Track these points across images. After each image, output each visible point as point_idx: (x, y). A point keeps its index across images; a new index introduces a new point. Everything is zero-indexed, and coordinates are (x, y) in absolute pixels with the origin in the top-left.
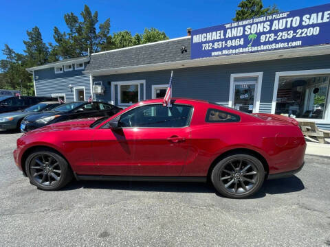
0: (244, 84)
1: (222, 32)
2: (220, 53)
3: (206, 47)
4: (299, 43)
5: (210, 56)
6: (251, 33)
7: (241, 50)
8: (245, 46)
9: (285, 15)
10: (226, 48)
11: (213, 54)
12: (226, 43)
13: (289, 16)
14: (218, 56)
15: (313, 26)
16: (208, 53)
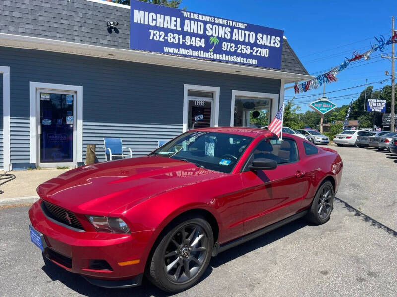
0: (199, 100)
1: (179, 20)
2: (175, 51)
3: (155, 35)
4: (254, 62)
5: (162, 51)
6: (212, 35)
7: (202, 54)
8: (206, 50)
9: (243, 26)
10: (183, 45)
11: (166, 49)
12: (184, 38)
13: (246, 29)
14: (173, 54)
15: (265, 47)
16: (158, 47)
